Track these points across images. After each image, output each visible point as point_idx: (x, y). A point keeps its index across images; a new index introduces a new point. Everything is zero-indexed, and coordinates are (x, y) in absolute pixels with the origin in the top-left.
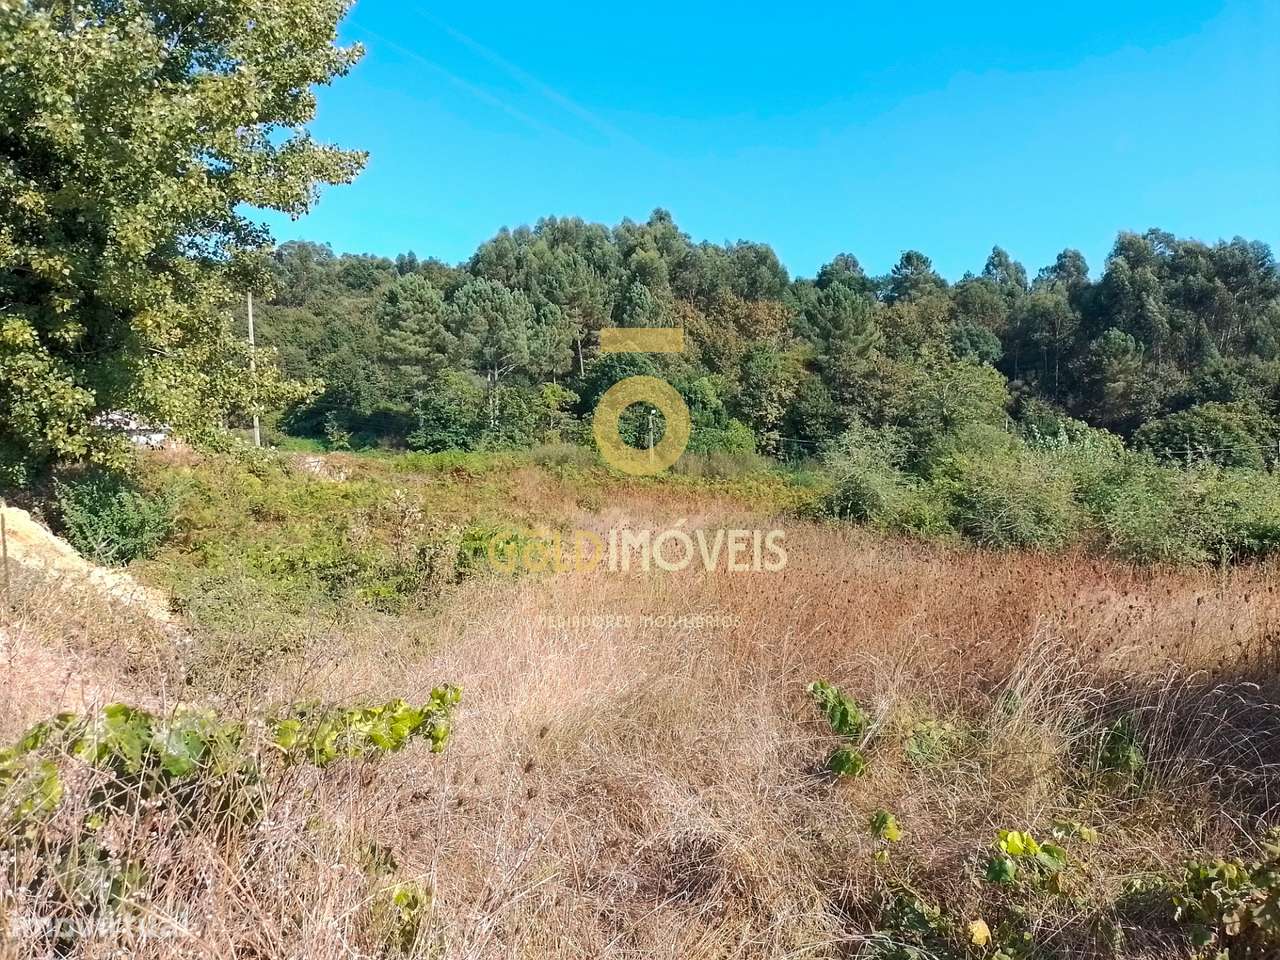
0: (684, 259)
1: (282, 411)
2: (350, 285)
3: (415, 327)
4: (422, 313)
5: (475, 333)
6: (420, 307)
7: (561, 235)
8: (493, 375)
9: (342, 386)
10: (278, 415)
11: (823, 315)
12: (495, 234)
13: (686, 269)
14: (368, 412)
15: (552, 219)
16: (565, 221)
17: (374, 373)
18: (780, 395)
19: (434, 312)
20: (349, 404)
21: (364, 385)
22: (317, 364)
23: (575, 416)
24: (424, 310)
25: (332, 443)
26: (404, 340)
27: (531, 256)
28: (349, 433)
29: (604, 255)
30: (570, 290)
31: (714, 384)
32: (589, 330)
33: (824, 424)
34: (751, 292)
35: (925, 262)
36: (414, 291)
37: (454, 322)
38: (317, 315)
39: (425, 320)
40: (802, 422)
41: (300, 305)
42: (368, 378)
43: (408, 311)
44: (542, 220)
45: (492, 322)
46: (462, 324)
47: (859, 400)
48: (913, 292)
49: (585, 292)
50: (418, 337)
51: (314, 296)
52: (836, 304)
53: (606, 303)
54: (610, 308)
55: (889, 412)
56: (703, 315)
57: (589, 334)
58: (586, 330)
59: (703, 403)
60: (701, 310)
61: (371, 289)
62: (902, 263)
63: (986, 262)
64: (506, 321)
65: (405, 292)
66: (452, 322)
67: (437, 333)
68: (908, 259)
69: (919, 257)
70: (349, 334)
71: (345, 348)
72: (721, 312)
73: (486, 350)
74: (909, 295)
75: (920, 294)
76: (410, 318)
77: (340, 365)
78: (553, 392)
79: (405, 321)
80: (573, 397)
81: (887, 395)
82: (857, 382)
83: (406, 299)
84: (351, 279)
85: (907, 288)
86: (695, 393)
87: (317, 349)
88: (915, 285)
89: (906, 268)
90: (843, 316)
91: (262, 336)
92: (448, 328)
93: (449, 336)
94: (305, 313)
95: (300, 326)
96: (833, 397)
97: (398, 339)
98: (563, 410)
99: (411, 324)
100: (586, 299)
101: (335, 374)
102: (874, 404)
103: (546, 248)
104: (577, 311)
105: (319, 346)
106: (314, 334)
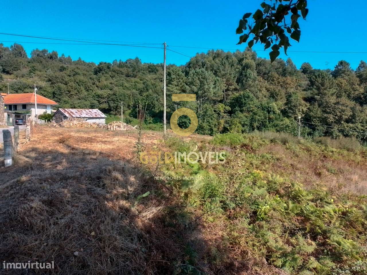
0: (260, 62)
1: (131, 110)
2: (149, 71)
3: (176, 84)
4: (178, 79)
5: (196, 86)
6: (178, 77)
7: (217, 55)
8: (200, 101)
9: (150, 103)
10: (130, 111)
11: (317, 81)
12: (195, 55)
13: (261, 65)
14: (157, 111)
15: (213, 50)
16: (218, 51)
17: (159, 99)
18: (302, 110)
19: (182, 79)
20: (152, 108)
21: (156, 103)
22: (141, 95)
23: (229, 115)
24: (179, 78)
25: (147, 121)
26: (172, 88)
27: (207, 62)
28: (152, 118)
29: (233, 61)
30: (223, 72)
31: (277, 105)
32: (228, 86)
33: (319, 120)
34: (284, 73)
35: (348, 64)
36: (176, 72)
37: (189, 82)
38: (141, 80)
39: (180, 81)
40: (310, 120)
41: (135, 77)
42: (157, 100)
43: (174, 79)
44: (209, 51)
45: (201, 82)
46: (192, 83)
47: (333, 112)
48: (343, 75)
49: (228, 73)
50: (177, 87)
51: (140, 74)
52: (322, 78)
53: (235, 77)
54: (236, 79)
55: (344, 117)
56: (266, 81)
57: (228, 87)
58: (227, 86)
59: (273, 111)
60: (265, 80)
61: (156, 73)
62: (339, 64)
63: (358, 66)
64: (207, 82)
65: (173, 72)
66: (188, 82)
67: (183, 86)
68: (341, 63)
69: (345, 62)
70: (151, 86)
71: (150, 91)
72: (273, 80)
73: (199, 92)
74: (341, 76)
75: (345, 75)
76: (175, 81)
77: (149, 96)
78: (222, 107)
79: (173, 82)
80: (228, 108)
81: (343, 111)
82: (332, 106)
83: (173, 74)
84: (150, 70)
85: (340, 73)
86: (271, 108)
87: (142, 91)
88: (343, 72)
89: (340, 66)
90: (326, 82)
91: (126, 86)
92: (187, 84)
93: (187, 87)
94: (137, 79)
95: (136, 83)
96: (323, 111)
97: (171, 88)
98: (225, 113)
99: (175, 83)
100: (228, 76)
101: (148, 99)
102: (339, 114)
103: (212, 59)
104: (224, 80)
105: (142, 90)
106: (141, 86)
